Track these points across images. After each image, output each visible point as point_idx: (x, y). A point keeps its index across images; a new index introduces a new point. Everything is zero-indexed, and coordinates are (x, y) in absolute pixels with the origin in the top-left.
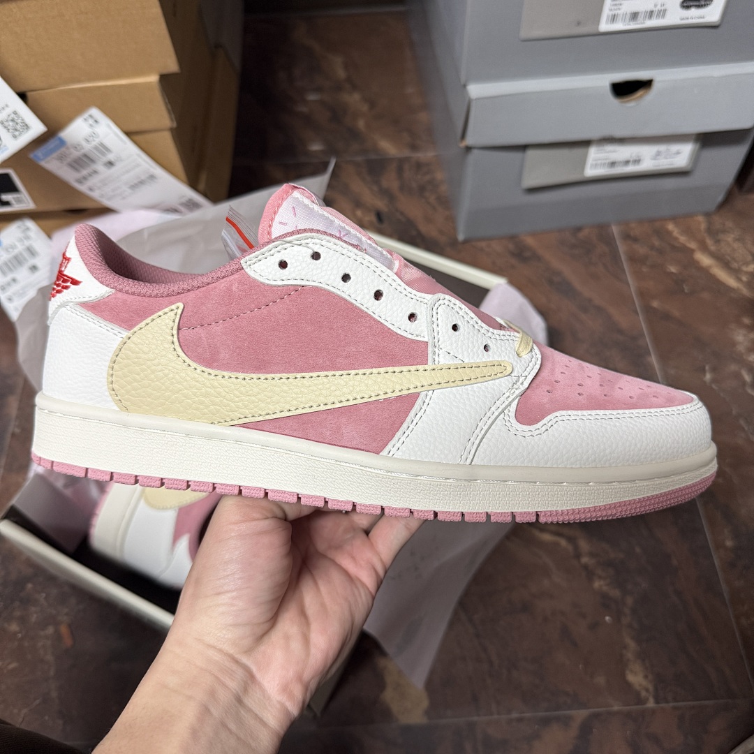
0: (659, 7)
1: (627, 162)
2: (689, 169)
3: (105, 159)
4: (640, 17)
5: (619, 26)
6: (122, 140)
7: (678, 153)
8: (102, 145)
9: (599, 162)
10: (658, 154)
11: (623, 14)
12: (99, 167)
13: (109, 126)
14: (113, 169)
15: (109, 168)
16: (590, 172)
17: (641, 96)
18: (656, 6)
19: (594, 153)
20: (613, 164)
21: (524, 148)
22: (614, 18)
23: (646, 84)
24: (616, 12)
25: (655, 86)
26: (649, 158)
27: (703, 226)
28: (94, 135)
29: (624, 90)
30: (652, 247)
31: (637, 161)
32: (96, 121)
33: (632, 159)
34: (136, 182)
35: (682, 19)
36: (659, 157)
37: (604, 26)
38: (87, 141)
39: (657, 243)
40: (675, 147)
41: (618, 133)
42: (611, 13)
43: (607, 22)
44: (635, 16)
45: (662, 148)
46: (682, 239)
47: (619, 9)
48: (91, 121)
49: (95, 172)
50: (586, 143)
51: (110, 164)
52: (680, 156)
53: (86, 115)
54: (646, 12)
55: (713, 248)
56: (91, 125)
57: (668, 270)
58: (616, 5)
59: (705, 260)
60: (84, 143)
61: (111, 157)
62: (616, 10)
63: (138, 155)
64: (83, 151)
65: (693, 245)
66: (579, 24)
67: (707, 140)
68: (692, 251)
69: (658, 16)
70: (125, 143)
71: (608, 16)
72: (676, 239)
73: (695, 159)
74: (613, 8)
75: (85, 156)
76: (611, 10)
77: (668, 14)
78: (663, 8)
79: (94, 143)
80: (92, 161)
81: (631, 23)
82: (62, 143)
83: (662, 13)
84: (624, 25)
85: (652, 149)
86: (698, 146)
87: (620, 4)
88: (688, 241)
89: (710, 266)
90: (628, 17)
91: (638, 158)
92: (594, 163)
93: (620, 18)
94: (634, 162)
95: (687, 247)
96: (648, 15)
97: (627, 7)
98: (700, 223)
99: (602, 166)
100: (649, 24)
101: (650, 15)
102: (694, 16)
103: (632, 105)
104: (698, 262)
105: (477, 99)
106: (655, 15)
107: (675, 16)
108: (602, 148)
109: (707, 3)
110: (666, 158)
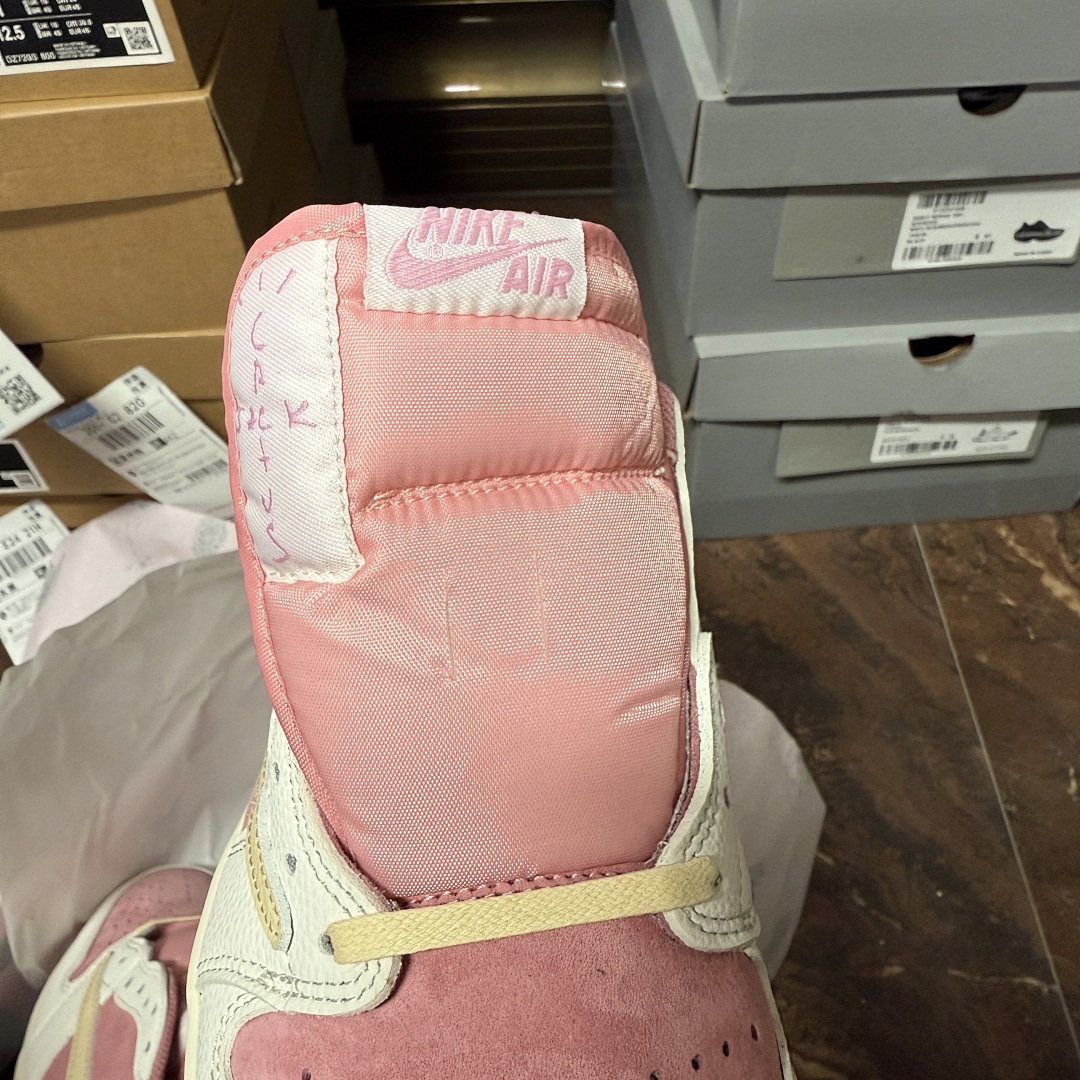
0: (982, 239)
1: (935, 446)
2: (1031, 454)
3: (153, 436)
4: (954, 252)
5: (922, 263)
6: (178, 409)
7: (1014, 433)
8: (149, 415)
9: (894, 444)
10: (983, 433)
11: (929, 247)
12: (145, 446)
13: (161, 391)
14: (164, 449)
15: (158, 448)
16: (877, 458)
17: (956, 356)
18: (977, 237)
19: (882, 431)
20: (913, 447)
21: (779, 424)
22: (913, 254)
23: (968, 340)
24: (918, 245)
25: (978, 344)
26: (968, 441)
27: (1054, 532)
28: (138, 402)
29: (925, 349)
30: (976, 565)
31: (949, 445)
32: (143, 384)
33: (942, 442)
34: (197, 468)
35: (1017, 254)
36: (984, 437)
37: (899, 263)
38: (128, 410)
39: (983, 557)
40: (1007, 427)
41: (919, 410)
42: (910, 246)
43: (904, 258)
44: (945, 250)
45: (989, 427)
46: (1021, 551)
47: (923, 240)
48: (135, 384)
49: (138, 452)
50: (874, 421)
51: (162, 443)
52: (1019, 438)
53: (128, 376)
54: (963, 245)
55: (1071, 569)
56: (135, 390)
57: (1003, 602)
58: (917, 236)
59: (1059, 589)
60: (123, 413)
61: (161, 433)
62: (916, 242)
63: (202, 431)
64: (120, 424)
65: (1040, 564)
66: (860, 260)
67: (1054, 418)
68: (1040, 572)
69: (980, 251)
70: (183, 414)
71: (905, 251)
72: (1012, 551)
73: (1039, 442)
74: (913, 239)
75: (124, 428)
76: (909, 242)
78: (988, 240)
79: (137, 414)
80: (136, 438)
81: (941, 258)
82: (92, 411)
83: (987, 247)
84: (930, 261)
85: (974, 429)
86: (1044, 425)
87: (924, 234)
88: (1032, 555)
89: (1068, 598)
90: (936, 250)
91: (952, 440)
92: (886, 445)
93: (924, 252)
94: (947, 445)
95: (1030, 565)
96: (966, 249)
97: (935, 238)
98: (1050, 526)
99: (898, 449)
100: (967, 260)
101: (969, 249)
102: (1035, 250)
103: (942, 369)
104: (1049, 590)
105: (707, 359)
106: (975, 249)
107: (1008, 251)
108: (897, 426)
109: (1055, 234)
110: (995, 440)
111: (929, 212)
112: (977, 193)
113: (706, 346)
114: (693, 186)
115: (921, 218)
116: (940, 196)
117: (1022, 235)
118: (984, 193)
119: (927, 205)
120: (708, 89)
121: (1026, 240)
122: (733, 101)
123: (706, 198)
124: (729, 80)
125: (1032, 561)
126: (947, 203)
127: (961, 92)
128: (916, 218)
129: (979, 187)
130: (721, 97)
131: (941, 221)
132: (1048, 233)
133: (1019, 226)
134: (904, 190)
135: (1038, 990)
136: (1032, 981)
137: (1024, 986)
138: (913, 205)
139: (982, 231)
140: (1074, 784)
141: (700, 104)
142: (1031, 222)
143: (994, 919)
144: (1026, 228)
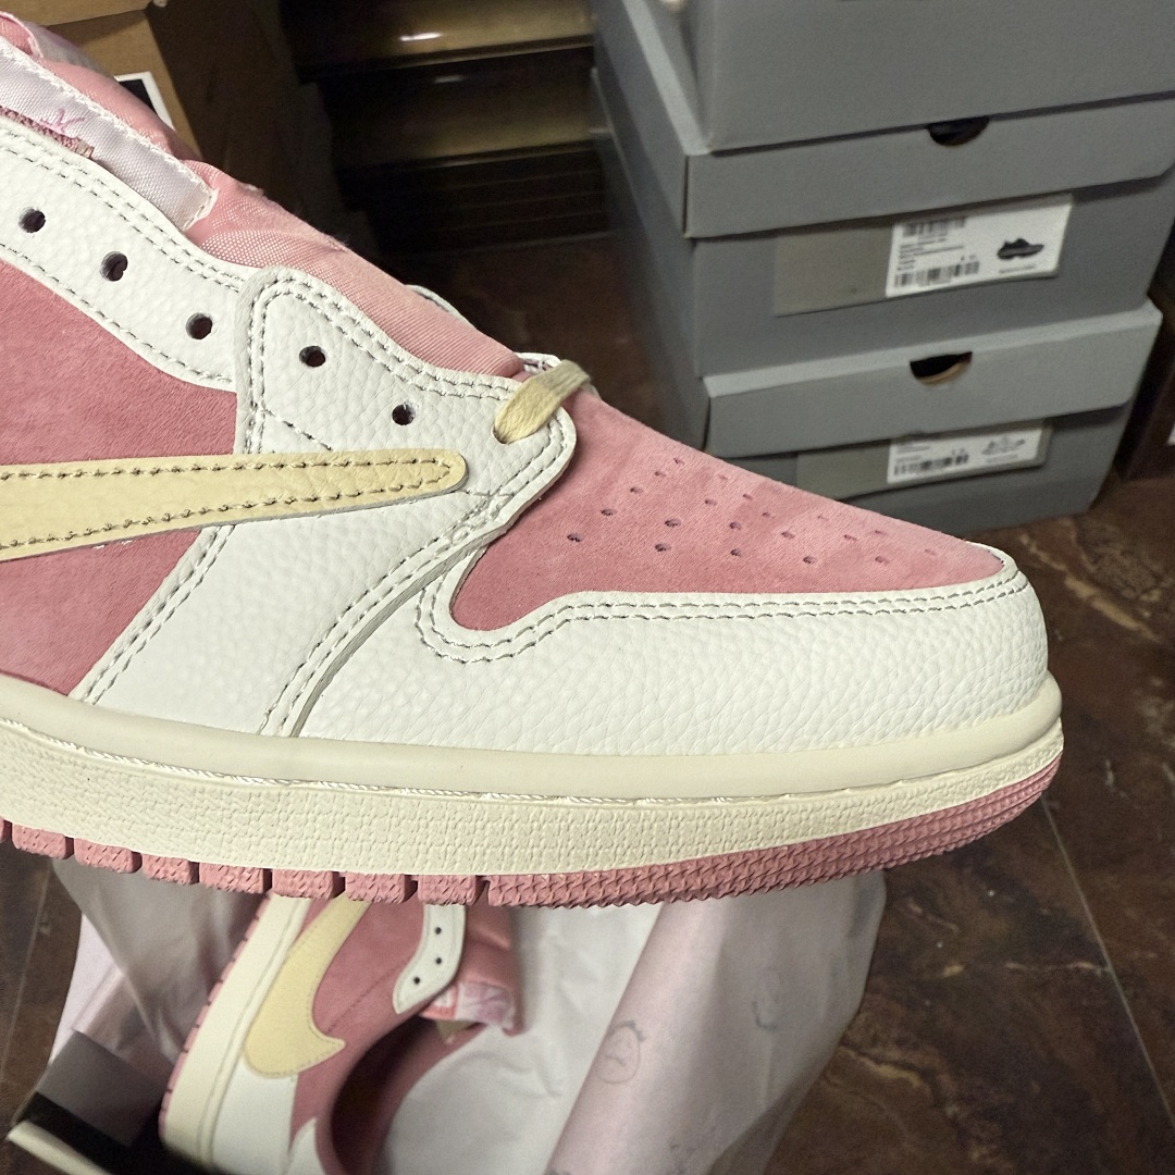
0: (967, 260)
1: (947, 462)
2: (1041, 460)
4: (943, 276)
5: (914, 288)
7: (1022, 442)
9: (907, 463)
10: (992, 445)
11: (919, 273)
16: (893, 478)
17: (958, 373)
18: (963, 259)
19: (895, 453)
20: (926, 465)
21: (795, 454)
22: (905, 280)
23: (966, 357)
24: (908, 271)
25: (975, 360)
26: (977, 454)
27: (1073, 536)
29: (925, 369)
31: (961, 459)
33: (954, 458)
35: (1002, 272)
36: (994, 449)
37: (892, 290)
40: (1015, 437)
41: (928, 429)
42: (901, 273)
43: (896, 284)
44: (934, 274)
45: (997, 439)
46: (1044, 557)
47: (912, 267)
50: (886, 442)
52: (1026, 447)
54: (950, 268)
55: (1092, 569)
58: (906, 263)
59: (1083, 590)
62: (907, 268)
65: (1062, 567)
66: (854, 291)
67: (1058, 424)
68: (1062, 575)
69: (967, 272)
71: (897, 278)
72: (1035, 558)
73: (1046, 448)
74: (902, 266)
76: (899, 269)
77: (981, 268)
78: (973, 261)
81: (931, 282)
83: (974, 267)
84: (922, 285)
85: (982, 442)
86: (1049, 432)
87: (913, 261)
88: (1054, 559)
89: (1091, 598)
90: (926, 275)
91: (963, 455)
92: (901, 465)
93: (914, 279)
94: (959, 460)
95: (1052, 569)
96: (954, 270)
97: (923, 264)
98: (1068, 530)
99: (912, 468)
100: (956, 281)
101: (957, 270)
102: (1018, 266)
103: (944, 387)
104: (1073, 592)
105: (719, 398)
106: (963, 269)
107: (993, 269)
108: (908, 445)
109: (1037, 249)
110: (1004, 450)
111: (914, 240)
112: (956, 219)
113: (717, 385)
114: (688, 234)
115: (908, 246)
116: (922, 224)
117: (1005, 253)
118: (963, 219)
119: (911, 233)
120: (694, 144)
121: (1009, 257)
122: (718, 154)
123: (702, 247)
124: (711, 134)
125: (1055, 566)
126: (931, 230)
127: (929, 127)
128: (903, 247)
129: (958, 212)
130: (706, 151)
131: (928, 247)
132: (1028, 250)
133: (1000, 245)
134: (888, 222)
135: (1091, 973)
136: (1086, 965)
137: (1078, 970)
138: (899, 235)
139: (967, 253)
140: (1111, 777)
141: (687, 159)
142: (1012, 240)
143: (1045, 912)
144: (1007, 246)
